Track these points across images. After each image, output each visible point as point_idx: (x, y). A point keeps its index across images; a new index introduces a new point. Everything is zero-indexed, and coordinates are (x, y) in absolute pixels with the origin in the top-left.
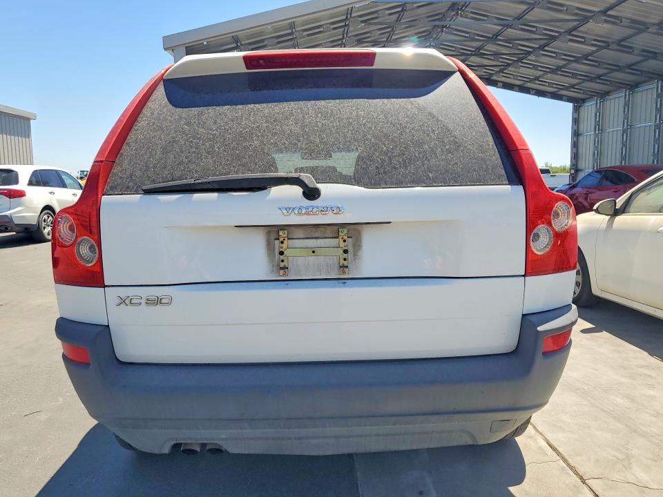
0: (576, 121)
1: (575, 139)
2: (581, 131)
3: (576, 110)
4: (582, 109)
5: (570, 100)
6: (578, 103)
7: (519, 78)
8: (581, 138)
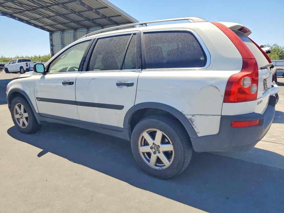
0: (51, 40)
1: (52, 47)
2: (54, 44)
3: (51, 35)
4: (53, 35)
5: (48, 30)
6: (51, 33)
7: (29, 17)
8: (54, 47)
